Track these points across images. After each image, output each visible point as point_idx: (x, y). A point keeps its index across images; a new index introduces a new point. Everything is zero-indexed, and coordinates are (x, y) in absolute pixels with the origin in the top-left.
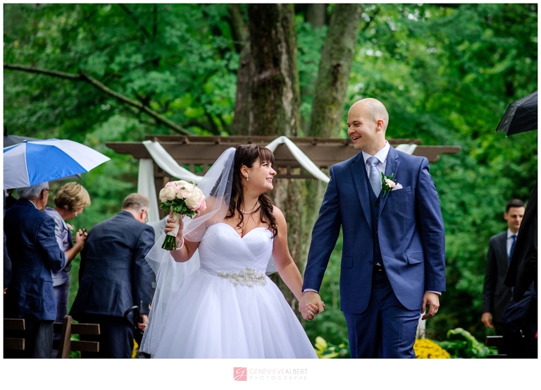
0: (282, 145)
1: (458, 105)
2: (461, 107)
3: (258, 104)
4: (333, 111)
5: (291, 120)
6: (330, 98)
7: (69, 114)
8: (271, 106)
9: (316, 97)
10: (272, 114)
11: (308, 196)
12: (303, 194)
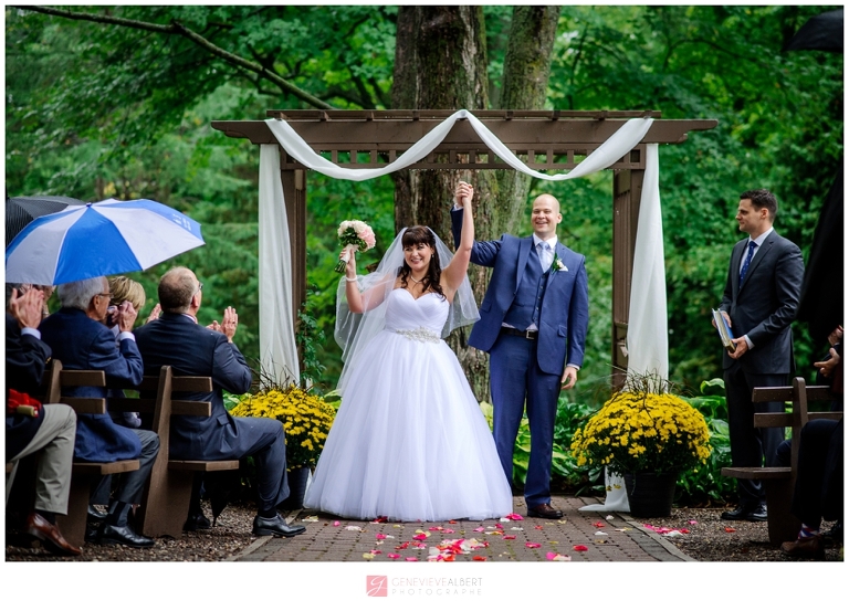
0: (462, 121)
1: (715, 61)
2: (719, 65)
3: (427, 63)
4: (534, 71)
5: (475, 85)
6: (531, 54)
7: (159, 82)
8: (446, 66)
9: (511, 52)
10: (447, 77)
11: (501, 194)
12: (493, 191)
